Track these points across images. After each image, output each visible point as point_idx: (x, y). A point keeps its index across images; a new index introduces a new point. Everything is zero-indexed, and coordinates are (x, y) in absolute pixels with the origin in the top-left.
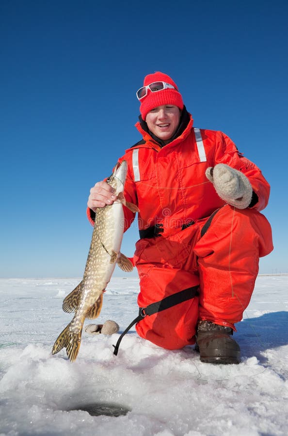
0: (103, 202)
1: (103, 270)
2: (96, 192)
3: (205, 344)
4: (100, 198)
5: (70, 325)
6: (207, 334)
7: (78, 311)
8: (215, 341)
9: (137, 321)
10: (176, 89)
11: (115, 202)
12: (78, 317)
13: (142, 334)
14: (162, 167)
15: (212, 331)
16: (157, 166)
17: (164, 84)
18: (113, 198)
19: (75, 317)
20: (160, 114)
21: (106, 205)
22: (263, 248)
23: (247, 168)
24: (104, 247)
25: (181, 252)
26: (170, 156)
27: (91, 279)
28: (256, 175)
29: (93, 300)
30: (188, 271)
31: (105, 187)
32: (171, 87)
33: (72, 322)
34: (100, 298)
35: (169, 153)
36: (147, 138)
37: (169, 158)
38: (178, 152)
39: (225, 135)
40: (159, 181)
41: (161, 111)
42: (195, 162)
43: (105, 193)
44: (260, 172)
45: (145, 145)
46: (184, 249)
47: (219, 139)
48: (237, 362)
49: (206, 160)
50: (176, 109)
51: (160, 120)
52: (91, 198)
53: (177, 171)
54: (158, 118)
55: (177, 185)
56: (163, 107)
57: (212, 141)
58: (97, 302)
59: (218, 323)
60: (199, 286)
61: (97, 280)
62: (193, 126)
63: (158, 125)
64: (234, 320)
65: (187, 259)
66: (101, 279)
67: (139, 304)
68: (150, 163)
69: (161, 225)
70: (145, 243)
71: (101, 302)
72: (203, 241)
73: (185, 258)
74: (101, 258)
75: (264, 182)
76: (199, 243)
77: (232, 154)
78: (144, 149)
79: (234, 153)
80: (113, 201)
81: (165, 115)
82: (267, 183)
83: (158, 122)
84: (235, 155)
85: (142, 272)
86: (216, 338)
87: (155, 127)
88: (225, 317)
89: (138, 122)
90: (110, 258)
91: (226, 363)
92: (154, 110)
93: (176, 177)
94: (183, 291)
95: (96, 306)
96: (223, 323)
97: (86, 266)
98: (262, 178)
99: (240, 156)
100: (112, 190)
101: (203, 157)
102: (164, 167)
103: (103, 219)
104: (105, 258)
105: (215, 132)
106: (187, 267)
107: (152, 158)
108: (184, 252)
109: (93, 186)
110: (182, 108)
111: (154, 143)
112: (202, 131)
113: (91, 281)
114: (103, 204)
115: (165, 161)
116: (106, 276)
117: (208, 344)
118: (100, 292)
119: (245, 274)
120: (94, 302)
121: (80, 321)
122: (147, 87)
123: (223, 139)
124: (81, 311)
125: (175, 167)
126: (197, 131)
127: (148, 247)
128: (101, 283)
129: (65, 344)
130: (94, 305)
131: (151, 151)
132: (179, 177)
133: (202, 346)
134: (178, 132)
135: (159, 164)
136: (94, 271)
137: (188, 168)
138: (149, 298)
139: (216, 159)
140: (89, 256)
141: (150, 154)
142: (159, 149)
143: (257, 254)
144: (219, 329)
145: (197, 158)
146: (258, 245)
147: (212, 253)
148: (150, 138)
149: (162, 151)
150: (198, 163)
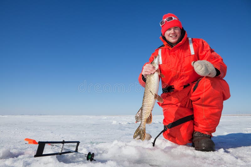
0: (150, 72)
1: (151, 102)
2: (147, 68)
3: (197, 142)
4: (148, 70)
5: (140, 126)
6: (198, 138)
7: (142, 120)
8: (202, 140)
9: (163, 131)
10: (178, 20)
11: (155, 73)
12: (143, 123)
13: (166, 137)
14: (173, 57)
15: (200, 136)
16: (171, 57)
17: (173, 18)
18: (154, 71)
19: (141, 123)
20: (172, 31)
21: (151, 74)
22: (225, 96)
23: (215, 58)
24: (151, 92)
25: (184, 99)
26: (177, 51)
27: (146, 106)
28: (219, 61)
29: (148, 115)
30: (187, 108)
31: (151, 66)
32: (176, 19)
33: (140, 125)
34: (151, 114)
35: (176, 50)
36: (165, 43)
37: (176, 53)
38: (181, 49)
39: (204, 41)
40: (171, 64)
41: (172, 30)
42: (189, 55)
43: (151, 69)
44: (222, 60)
45: (165, 47)
46: (185, 98)
47: (201, 43)
48: (214, 151)
49: (194, 54)
50: (179, 28)
51: (172, 34)
52: (144, 70)
53: (180, 59)
54: (171, 33)
55: (180, 66)
56: (173, 28)
57: (197, 44)
58: (150, 116)
59: (204, 133)
60: (193, 115)
61: (148, 106)
62: (188, 37)
63: (171, 37)
64: (211, 131)
65: (187, 102)
66: (150, 106)
67: (164, 124)
68: (167, 55)
69: (173, 86)
70: (166, 95)
71: (151, 116)
72: (194, 94)
73: (186, 102)
74: (150, 97)
75: (223, 65)
76: (193, 94)
77: (208, 51)
78: (164, 49)
79: (208, 50)
80: (154, 72)
81: (174, 31)
82: (225, 65)
83: (171, 35)
84: (209, 52)
85: (165, 109)
86: (202, 139)
87: (169, 38)
88: (207, 130)
89: (161, 36)
90: (154, 97)
91: (208, 151)
92: (169, 29)
93: (180, 62)
94: (186, 117)
95: (150, 118)
96: (206, 133)
97: (143, 101)
98: (222, 63)
99: (212, 51)
100: (154, 68)
101: (193, 52)
102: (174, 57)
103: (150, 80)
104: (152, 97)
105: (199, 40)
106: (187, 106)
107: (168, 53)
108: (185, 99)
109: (145, 65)
110: (182, 28)
111: (169, 46)
112: (192, 39)
113: (146, 107)
114: (150, 74)
115: (174, 54)
116: (152, 105)
117: (199, 142)
118: (150, 112)
119: (217, 109)
120: (149, 116)
121: (144, 124)
122: (165, 20)
123: (203, 42)
124: (144, 120)
125: (179, 57)
126: (190, 39)
127: (167, 96)
128: (150, 108)
129: (139, 134)
130: (149, 118)
131: (167, 50)
132: (181, 62)
133: (196, 143)
134: (180, 40)
135: (171, 56)
136: (147, 103)
137: (185, 58)
138: (169, 121)
139: (199, 52)
140: (144, 96)
141: (166, 51)
142: (171, 49)
143: (222, 99)
144: (204, 135)
145: (190, 53)
146: (222, 95)
147: (200, 98)
148: (167, 43)
149: (172, 49)
150: (190, 55)
